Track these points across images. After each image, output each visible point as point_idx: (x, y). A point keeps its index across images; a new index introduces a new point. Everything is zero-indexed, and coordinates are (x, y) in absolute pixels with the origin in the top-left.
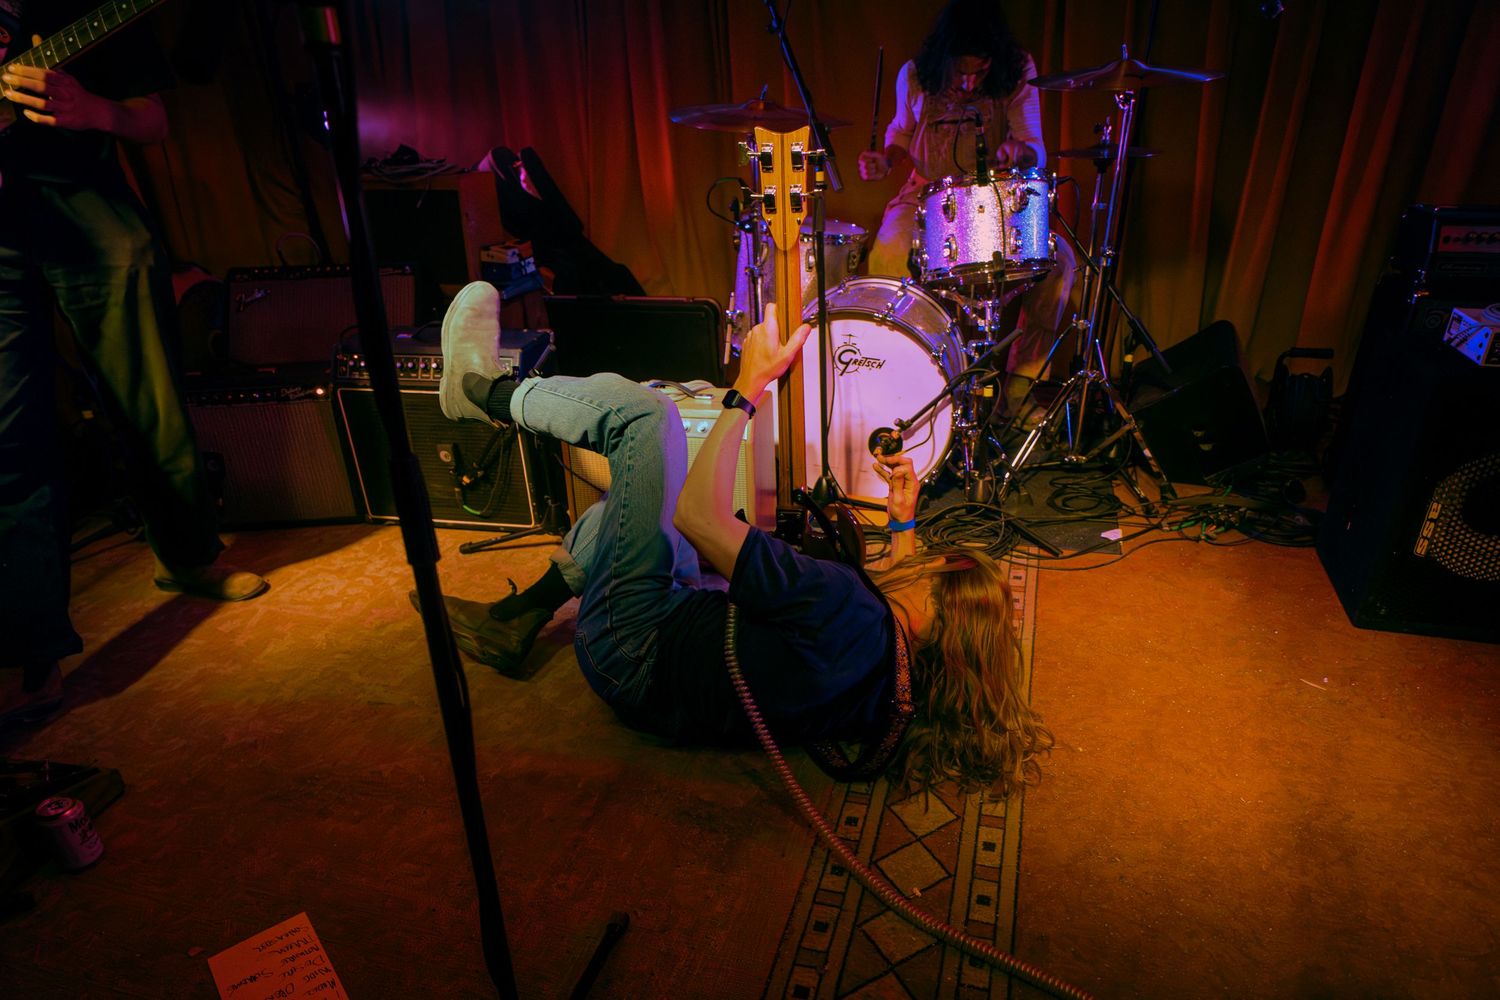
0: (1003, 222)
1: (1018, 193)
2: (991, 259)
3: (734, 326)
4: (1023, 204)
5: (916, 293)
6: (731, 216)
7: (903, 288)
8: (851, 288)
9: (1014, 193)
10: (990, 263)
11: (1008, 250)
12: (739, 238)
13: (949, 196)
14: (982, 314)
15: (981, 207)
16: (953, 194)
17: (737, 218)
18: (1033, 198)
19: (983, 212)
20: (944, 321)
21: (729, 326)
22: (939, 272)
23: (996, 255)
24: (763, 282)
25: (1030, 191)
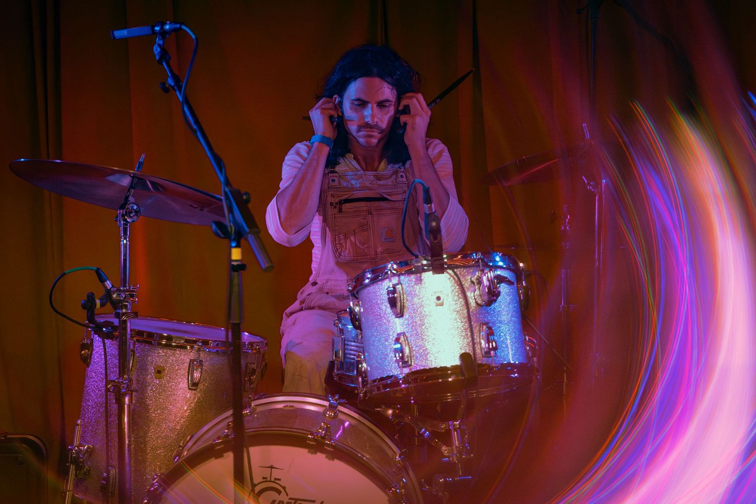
0: (469, 317)
1: (486, 282)
2: (457, 362)
3: (79, 468)
4: (492, 295)
5: (348, 416)
6: (82, 316)
7: (332, 407)
8: (259, 409)
9: (480, 282)
10: (454, 368)
11: (478, 351)
12: (90, 346)
13: (394, 287)
14: (446, 438)
15: (438, 298)
16: (399, 283)
17: (91, 318)
18: (504, 288)
19: (442, 305)
20: (390, 453)
21: (72, 468)
22: (384, 382)
23: (463, 356)
24: (131, 401)
25: (501, 279)
